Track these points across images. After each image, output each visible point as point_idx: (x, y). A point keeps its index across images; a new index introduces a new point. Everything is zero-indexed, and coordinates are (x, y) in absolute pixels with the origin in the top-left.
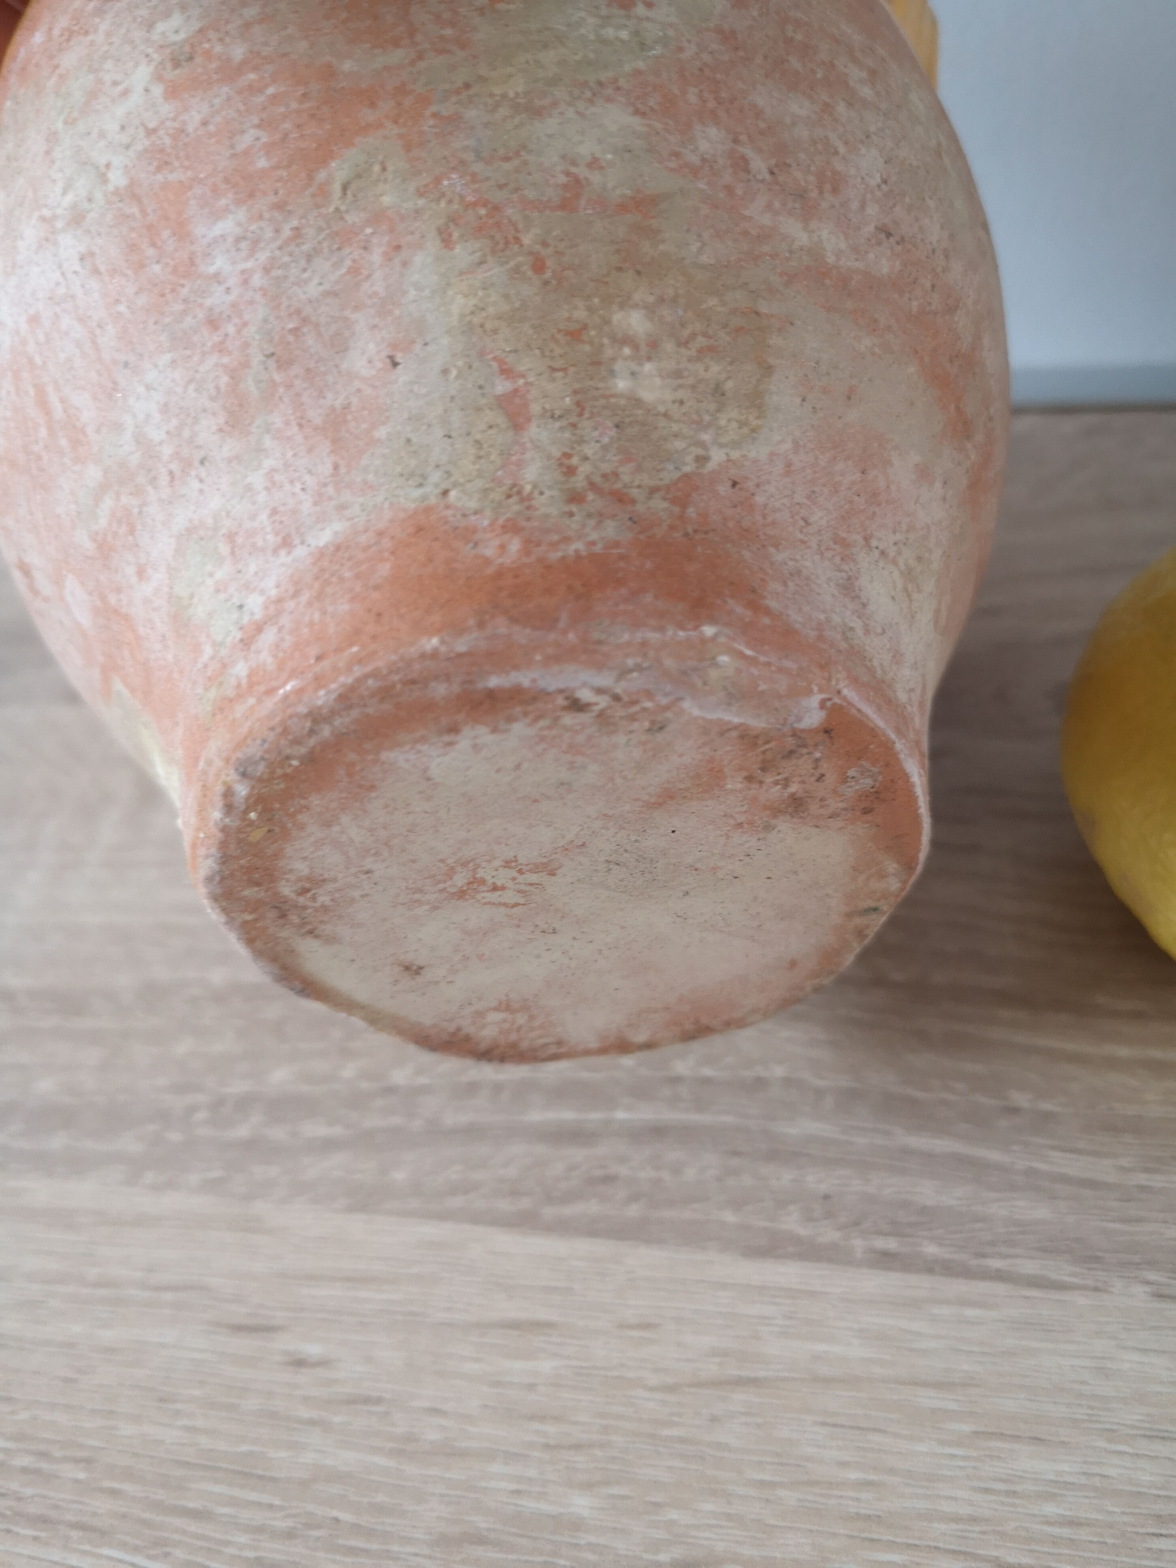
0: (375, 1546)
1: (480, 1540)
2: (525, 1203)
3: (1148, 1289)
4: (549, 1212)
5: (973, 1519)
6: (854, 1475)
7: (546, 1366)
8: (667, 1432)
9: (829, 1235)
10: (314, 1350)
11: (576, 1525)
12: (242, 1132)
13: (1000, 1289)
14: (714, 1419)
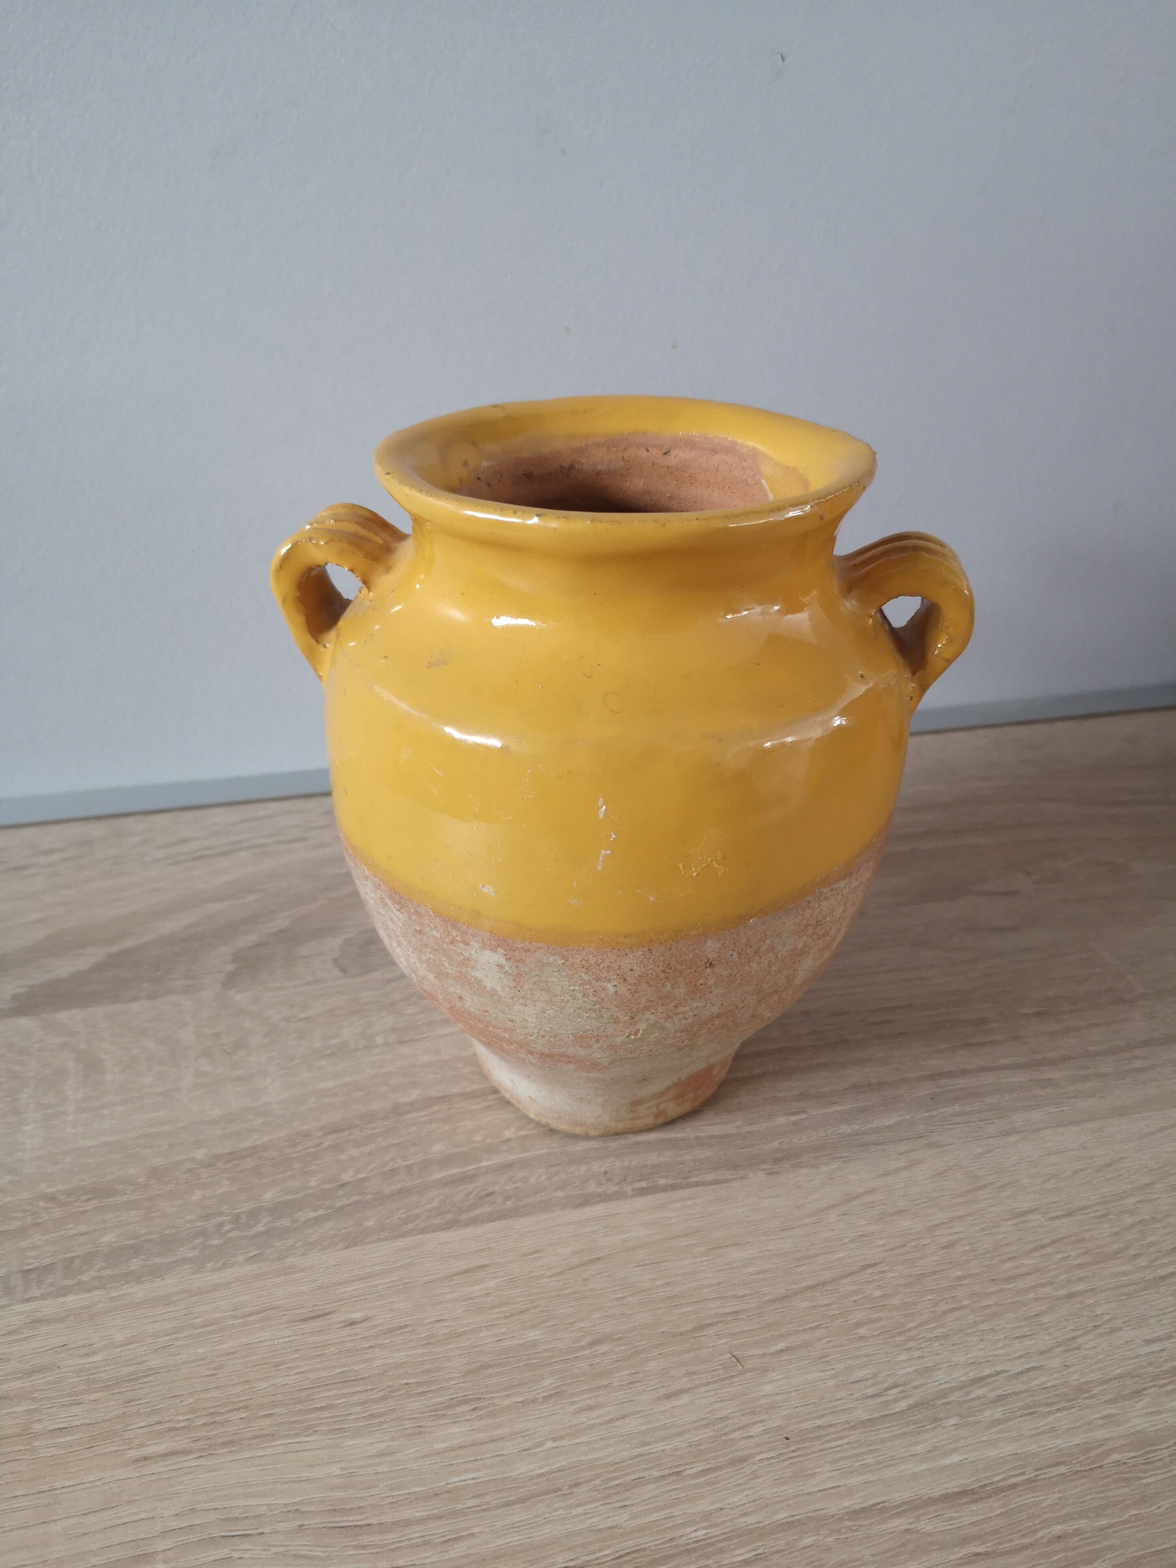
0: (433, 1388)
1: (489, 1366)
2: (449, 1216)
3: (765, 1172)
4: (464, 1217)
5: (719, 1283)
6: (659, 1282)
7: (491, 1284)
8: (564, 1292)
9: (612, 1188)
10: (358, 1316)
11: (535, 1344)
12: (260, 1228)
13: (700, 1189)
14: (585, 1280)
